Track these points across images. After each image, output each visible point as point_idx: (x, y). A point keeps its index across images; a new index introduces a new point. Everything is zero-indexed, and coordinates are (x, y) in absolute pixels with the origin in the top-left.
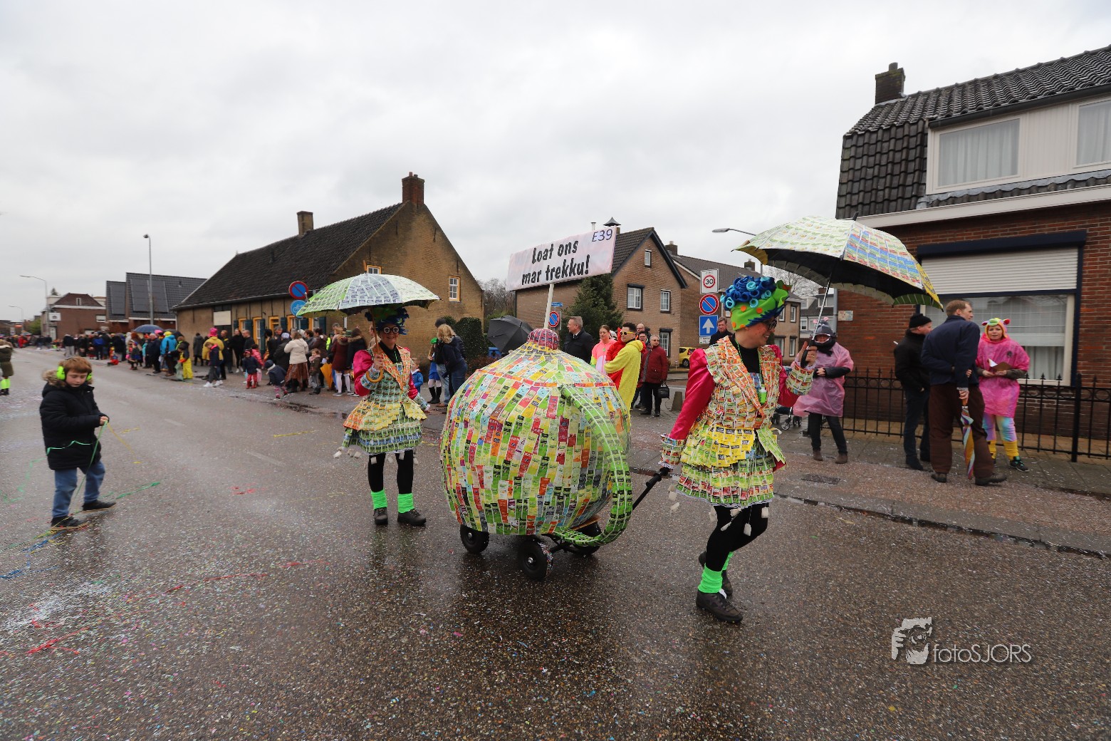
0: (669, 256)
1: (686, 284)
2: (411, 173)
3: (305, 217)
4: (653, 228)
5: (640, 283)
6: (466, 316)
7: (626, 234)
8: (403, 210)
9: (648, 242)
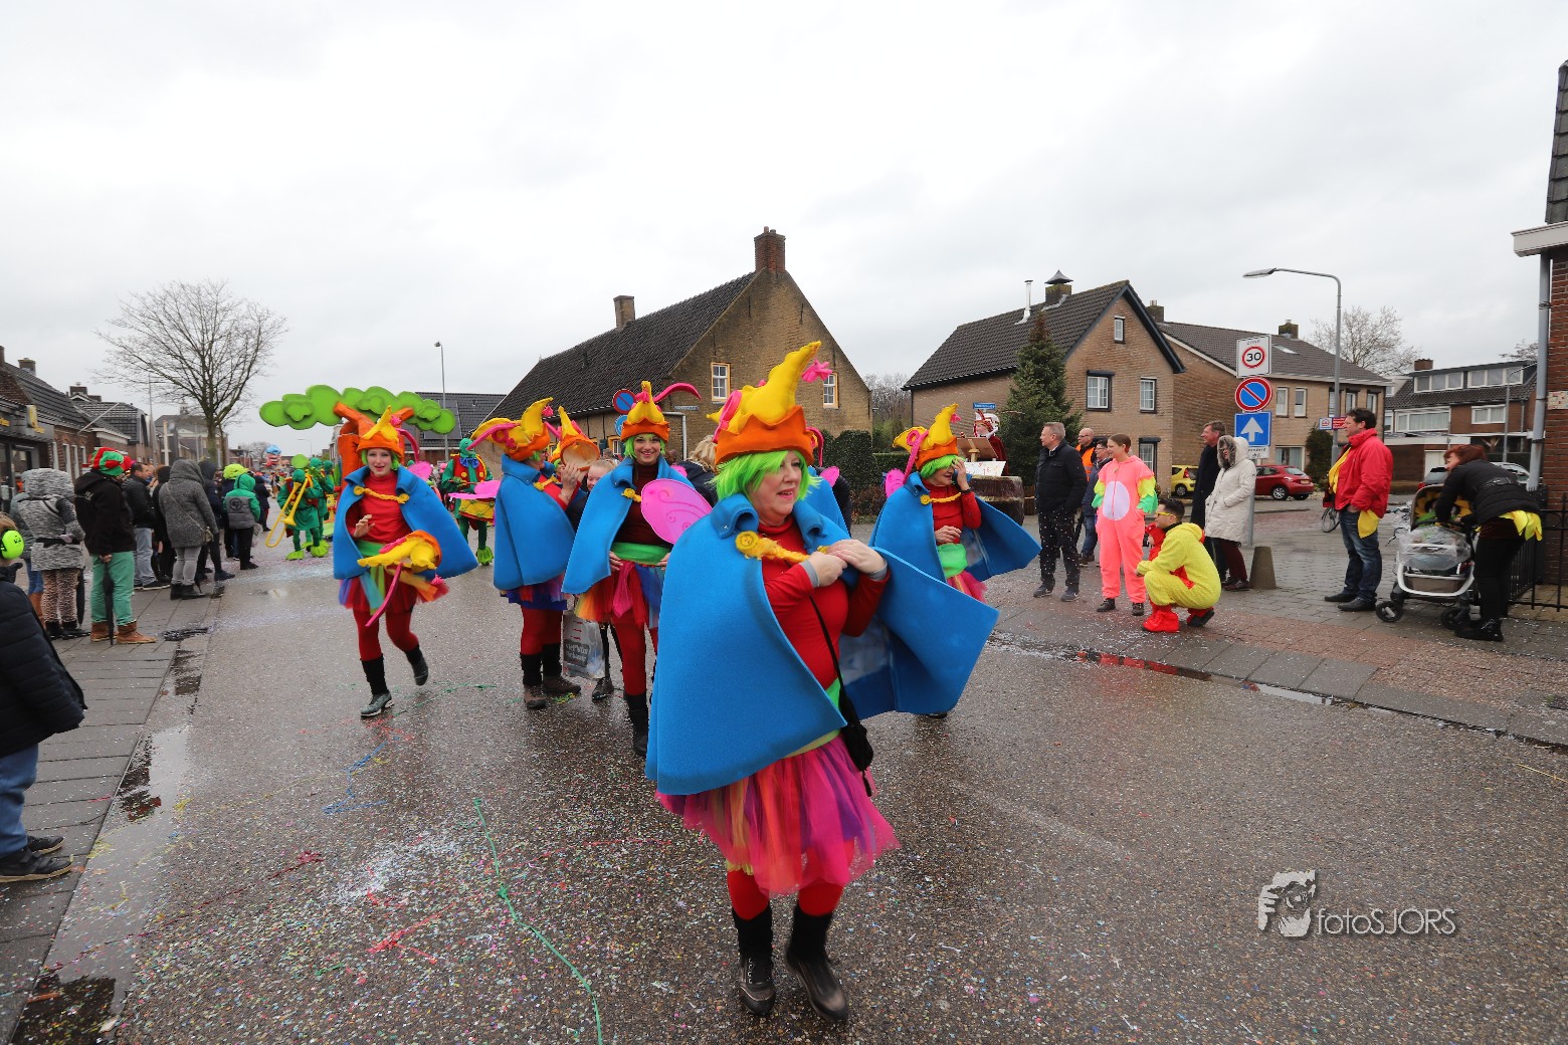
0: (1155, 325)
1: (1183, 367)
2: (766, 229)
3: (624, 304)
4: (1127, 282)
5: (1107, 368)
6: (847, 428)
7: (1080, 294)
8: (758, 282)
9: (1120, 304)
